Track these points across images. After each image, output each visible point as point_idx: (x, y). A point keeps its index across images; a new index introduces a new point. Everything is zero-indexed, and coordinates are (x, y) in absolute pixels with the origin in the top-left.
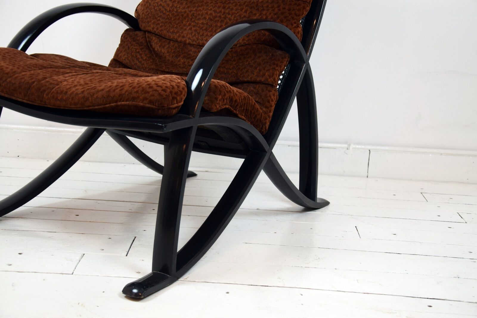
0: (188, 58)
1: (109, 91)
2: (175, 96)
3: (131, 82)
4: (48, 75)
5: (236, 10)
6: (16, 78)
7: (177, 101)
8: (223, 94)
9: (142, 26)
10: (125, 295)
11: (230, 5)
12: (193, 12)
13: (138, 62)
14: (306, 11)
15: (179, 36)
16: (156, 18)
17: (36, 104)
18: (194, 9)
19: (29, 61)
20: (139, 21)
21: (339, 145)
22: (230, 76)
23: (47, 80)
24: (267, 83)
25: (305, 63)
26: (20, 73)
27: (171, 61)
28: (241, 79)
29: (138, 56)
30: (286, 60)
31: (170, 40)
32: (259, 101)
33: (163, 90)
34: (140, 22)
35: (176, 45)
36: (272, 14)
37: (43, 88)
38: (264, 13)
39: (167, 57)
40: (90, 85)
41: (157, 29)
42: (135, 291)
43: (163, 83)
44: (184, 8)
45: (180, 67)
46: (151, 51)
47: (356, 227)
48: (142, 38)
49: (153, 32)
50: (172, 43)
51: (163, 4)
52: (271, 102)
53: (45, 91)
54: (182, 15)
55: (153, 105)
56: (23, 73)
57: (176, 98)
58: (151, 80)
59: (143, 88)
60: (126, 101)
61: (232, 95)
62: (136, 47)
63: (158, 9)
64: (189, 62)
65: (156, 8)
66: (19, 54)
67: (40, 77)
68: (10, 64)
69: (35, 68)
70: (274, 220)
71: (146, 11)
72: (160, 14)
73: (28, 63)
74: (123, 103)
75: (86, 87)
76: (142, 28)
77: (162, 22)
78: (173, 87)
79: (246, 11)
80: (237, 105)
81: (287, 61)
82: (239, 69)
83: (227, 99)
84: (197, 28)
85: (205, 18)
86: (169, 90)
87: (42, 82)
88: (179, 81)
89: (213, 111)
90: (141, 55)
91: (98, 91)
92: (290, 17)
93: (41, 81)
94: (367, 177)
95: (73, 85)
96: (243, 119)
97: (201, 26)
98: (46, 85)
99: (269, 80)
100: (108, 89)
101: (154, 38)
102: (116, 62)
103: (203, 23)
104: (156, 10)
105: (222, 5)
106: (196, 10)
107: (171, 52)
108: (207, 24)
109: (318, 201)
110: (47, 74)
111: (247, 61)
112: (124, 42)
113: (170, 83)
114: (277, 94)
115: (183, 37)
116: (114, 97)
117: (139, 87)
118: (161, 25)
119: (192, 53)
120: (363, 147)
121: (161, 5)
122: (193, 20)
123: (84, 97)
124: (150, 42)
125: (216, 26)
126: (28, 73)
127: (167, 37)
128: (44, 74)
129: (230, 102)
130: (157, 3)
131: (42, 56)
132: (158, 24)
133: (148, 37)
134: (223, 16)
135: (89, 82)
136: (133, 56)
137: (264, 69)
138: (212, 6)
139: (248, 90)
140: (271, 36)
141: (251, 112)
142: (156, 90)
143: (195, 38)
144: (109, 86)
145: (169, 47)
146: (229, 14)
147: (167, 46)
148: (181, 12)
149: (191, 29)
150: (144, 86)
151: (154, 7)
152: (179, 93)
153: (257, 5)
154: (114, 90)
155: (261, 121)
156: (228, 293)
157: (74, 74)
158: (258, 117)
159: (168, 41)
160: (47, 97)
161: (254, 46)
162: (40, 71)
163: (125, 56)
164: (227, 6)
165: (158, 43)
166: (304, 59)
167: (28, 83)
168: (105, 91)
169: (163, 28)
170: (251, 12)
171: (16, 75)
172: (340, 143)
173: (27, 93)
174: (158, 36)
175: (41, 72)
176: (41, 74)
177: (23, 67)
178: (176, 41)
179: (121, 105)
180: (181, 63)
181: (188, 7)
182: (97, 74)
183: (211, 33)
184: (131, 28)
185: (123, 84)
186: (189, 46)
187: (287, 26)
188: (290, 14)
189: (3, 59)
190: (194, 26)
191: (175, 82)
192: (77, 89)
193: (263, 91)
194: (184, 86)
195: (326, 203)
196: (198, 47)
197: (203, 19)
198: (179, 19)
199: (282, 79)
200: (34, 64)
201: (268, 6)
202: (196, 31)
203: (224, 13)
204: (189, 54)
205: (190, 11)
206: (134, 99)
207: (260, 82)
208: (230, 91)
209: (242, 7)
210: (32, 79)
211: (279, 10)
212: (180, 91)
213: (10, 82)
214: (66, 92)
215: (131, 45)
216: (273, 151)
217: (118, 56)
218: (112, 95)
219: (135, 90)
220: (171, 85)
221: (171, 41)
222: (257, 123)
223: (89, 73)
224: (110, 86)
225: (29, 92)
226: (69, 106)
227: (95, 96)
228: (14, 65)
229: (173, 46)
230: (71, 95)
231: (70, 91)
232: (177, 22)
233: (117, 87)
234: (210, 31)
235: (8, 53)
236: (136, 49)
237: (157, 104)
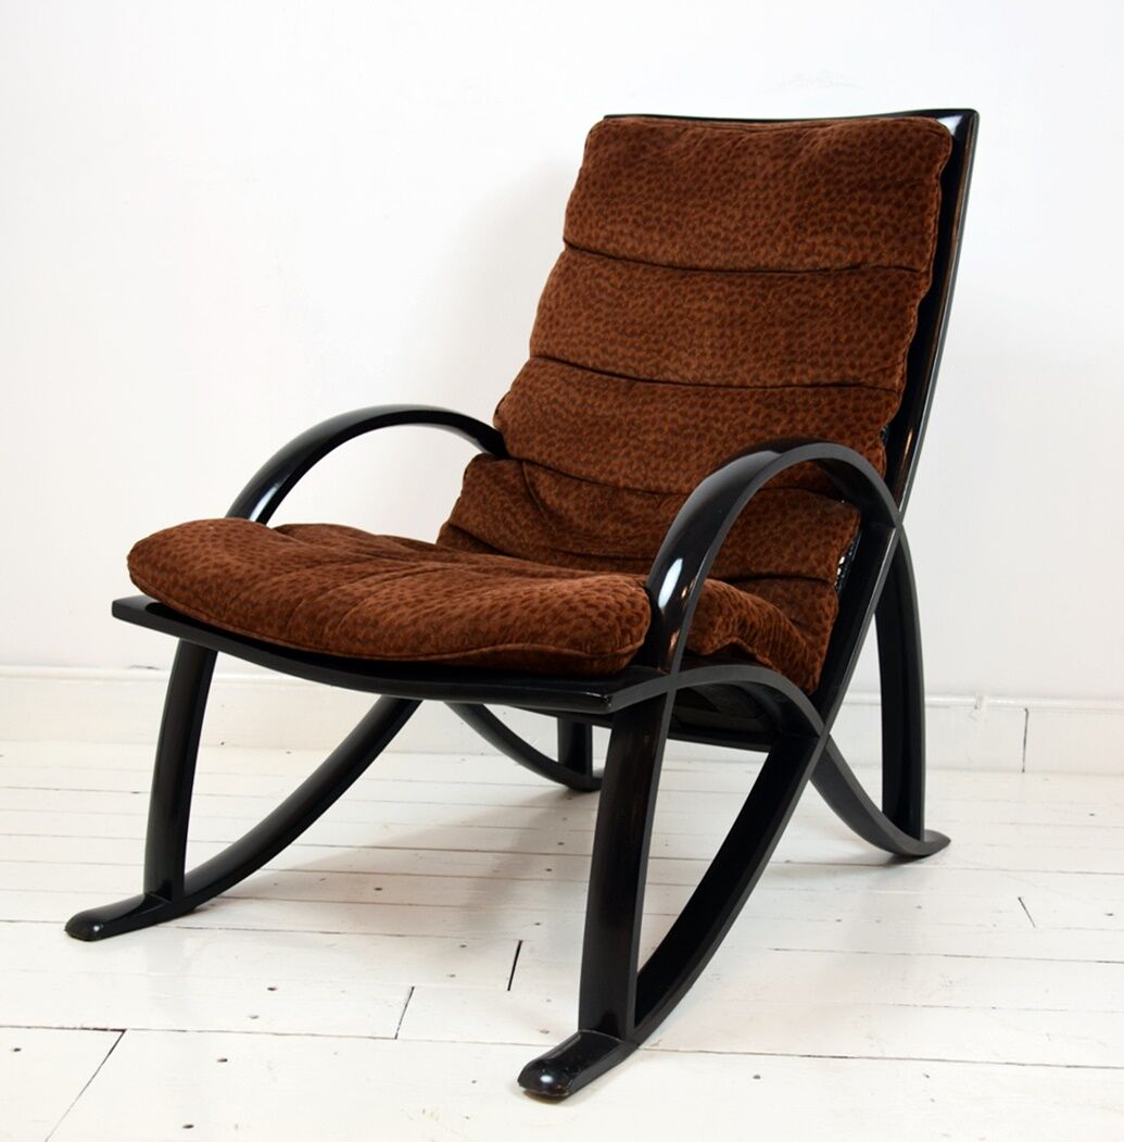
0: (624, 522)
1: (477, 619)
2: (628, 626)
3: (525, 597)
4: (330, 582)
5: (733, 411)
6: (259, 591)
7: (631, 639)
8: (726, 612)
9: (512, 448)
10: (523, 1089)
11: (719, 399)
12: (632, 416)
13: (508, 532)
14: (893, 412)
15: (602, 471)
16: (546, 431)
17: (306, 649)
18: (635, 410)
19: (282, 547)
20: (505, 437)
21: (955, 699)
22: (727, 563)
23: (330, 592)
24: (814, 576)
25: (894, 527)
26: (268, 579)
27: (584, 527)
28: (753, 569)
29: (509, 518)
30: (854, 522)
31: (582, 480)
32: (798, 620)
33: (602, 615)
34: (509, 441)
35: (596, 491)
36: (817, 420)
37: (322, 614)
38: (799, 417)
39: (575, 518)
40: (426, 604)
41: (550, 455)
42: (546, 1079)
43: (598, 598)
44: (610, 407)
45: (607, 542)
46: (536, 504)
47: (1020, 899)
48: (515, 476)
49: (540, 462)
50: (585, 488)
51: (561, 400)
52: (824, 621)
53: (325, 619)
54: (608, 424)
55: (581, 650)
56: (275, 579)
57: (630, 631)
58: (571, 592)
59: (554, 610)
60: (517, 642)
61: (745, 612)
62: (501, 498)
63: (549, 411)
64: (626, 531)
65: (544, 408)
66: (257, 533)
67: (313, 588)
68: (244, 559)
69: (297, 566)
70: (828, 886)
71: (521, 414)
72: (554, 422)
73: (281, 552)
74: (509, 646)
75: (421, 610)
76: (514, 453)
77: (561, 440)
78: (622, 608)
79: (756, 414)
80: (756, 634)
81: (855, 526)
82: (748, 545)
83: (733, 623)
84: (644, 453)
85: (661, 430)
86: (614, 615)
87: (319, 599)
88: (634, 589)
89: (706, 653)
90: (514, 515)
91: (450, 620)
92: (858, 426)
93: (315, 597)
94: (1023, 771)
95: (390, 605)
96: (766, 666)
97: (653, 447)
98: (328, 607)
99: (818, 570)
100: (473, 615)
101: (542, 477)
102: (454, 531)
103: (655, 442)
104: (545, 413)
105: (700, 401)
106: (639, 412)
107: (584, 507)
108: (666, 443)
109: (927, 839)
110: (327, 579)
111: (765, 528)
112: (474, 486)
113: (614, 596)
114: (835, 600)
115: (612, 473)
116: (488, 633)
117: (545, 609)
118: (557, 445)
119: (632, 510)
120: (1012, 702)
121: (555, 400)
122: (632, 433)
123: (417, 634)
124: (533, 484)
125: (688, 447)
126: (285, 578)
127: (573, 474)
128: (321, 580)
129: (740, 628)
130: (548, 396)
131: (301, 530)
132: (552, 444)
133: (530, 474)
134: (702, 425)
135: (425, 597)
136: (495, 518)
137: (806, 546)
138: (677, 402)
139: (771, 595)
140: (818, 469)
141: (783, 646)
142: (584, 616)
143: (638, 475)
144: (474, 606)
145: (578, 496)
146: (717, 420)
147: (575, 494)
148: (603, 416)
149: (628, 454)
150: (556, 606)
151: (541, 406)
152: (636, 619)
153: (781, 400)
154: (488, 618)
155: (803, 664)
156: (757, 1077)
157: (387, 575)
158: (798, 656)
159: (576, 482)
160: (332, 633)
161: (781, 494)
162: (311, 571)
163: (478, 519)
164: (712, 402)
165: (553, 486)
166: (890, 517)
167: (287, 601)
168: (465, 619)
169: (562, 453)
170: (768, 416)
171: (261, 584)
172: (959, 694)
173: (287, 623)
174: (551, 472)
175: (313, 574)
176: (313, 578)
177: (272, 564)
178: (595, 482)
179: (504, 651)
180: (609, 533)
181: (620, 406)
182: (437, 575)
183: (676, 464)
184: (486, 452)
185: (507, 602)
186: (625, 493)
187: (852, 447)
188: (859, 419)
189: (227, 546)
190: (636, 448)
191: (625, 594)
192: (401, 615)
193: (805, 595)
194: (645, 602)
195: (942, 842)
196: (648, 495)
197: (655, 431)
198: (599, 433)
199: (843, 564)
200: (295, 556)
201: (806, 403)
202: (640, 458)
203: (705, 418)
204: (628, 512)
205: (626, 414)
206: (535, 637)
207: (797, 576)
208: (740, 605)
209: (745, 404)
210: (295, 592)
211: (833, 410)
212: (638, 614)
213: (247, 601)
214: (377, 623)
215: (491, 493)
216: (832, 733)
217: (460, 518)
218: (483, 628)
219: (537, 616)
220: (618, 602)
221: (584, 483)
222: (795, 673)
223: (418, 573)
224: (478, 608)
225: (290, 623)
226: (383, 653)
227: (444, 631)
228: (251, 560)
229: (589, 494)
230: (387, 628)
231: (385, 618)
232: (596, 439)
233: (493, 610)
234: (674, 460)
235: (234, 531)
236: (502, 503)
237: (588, 647)
